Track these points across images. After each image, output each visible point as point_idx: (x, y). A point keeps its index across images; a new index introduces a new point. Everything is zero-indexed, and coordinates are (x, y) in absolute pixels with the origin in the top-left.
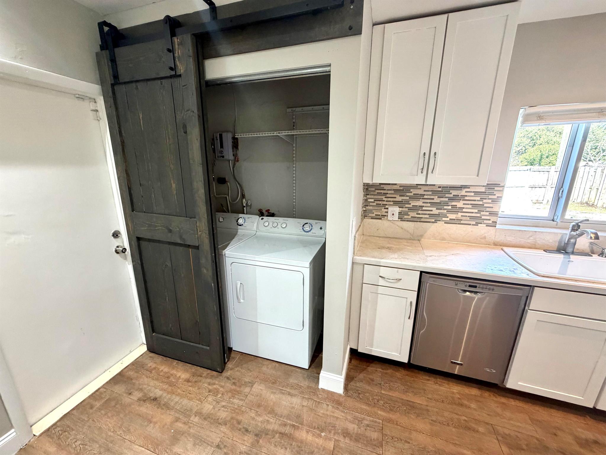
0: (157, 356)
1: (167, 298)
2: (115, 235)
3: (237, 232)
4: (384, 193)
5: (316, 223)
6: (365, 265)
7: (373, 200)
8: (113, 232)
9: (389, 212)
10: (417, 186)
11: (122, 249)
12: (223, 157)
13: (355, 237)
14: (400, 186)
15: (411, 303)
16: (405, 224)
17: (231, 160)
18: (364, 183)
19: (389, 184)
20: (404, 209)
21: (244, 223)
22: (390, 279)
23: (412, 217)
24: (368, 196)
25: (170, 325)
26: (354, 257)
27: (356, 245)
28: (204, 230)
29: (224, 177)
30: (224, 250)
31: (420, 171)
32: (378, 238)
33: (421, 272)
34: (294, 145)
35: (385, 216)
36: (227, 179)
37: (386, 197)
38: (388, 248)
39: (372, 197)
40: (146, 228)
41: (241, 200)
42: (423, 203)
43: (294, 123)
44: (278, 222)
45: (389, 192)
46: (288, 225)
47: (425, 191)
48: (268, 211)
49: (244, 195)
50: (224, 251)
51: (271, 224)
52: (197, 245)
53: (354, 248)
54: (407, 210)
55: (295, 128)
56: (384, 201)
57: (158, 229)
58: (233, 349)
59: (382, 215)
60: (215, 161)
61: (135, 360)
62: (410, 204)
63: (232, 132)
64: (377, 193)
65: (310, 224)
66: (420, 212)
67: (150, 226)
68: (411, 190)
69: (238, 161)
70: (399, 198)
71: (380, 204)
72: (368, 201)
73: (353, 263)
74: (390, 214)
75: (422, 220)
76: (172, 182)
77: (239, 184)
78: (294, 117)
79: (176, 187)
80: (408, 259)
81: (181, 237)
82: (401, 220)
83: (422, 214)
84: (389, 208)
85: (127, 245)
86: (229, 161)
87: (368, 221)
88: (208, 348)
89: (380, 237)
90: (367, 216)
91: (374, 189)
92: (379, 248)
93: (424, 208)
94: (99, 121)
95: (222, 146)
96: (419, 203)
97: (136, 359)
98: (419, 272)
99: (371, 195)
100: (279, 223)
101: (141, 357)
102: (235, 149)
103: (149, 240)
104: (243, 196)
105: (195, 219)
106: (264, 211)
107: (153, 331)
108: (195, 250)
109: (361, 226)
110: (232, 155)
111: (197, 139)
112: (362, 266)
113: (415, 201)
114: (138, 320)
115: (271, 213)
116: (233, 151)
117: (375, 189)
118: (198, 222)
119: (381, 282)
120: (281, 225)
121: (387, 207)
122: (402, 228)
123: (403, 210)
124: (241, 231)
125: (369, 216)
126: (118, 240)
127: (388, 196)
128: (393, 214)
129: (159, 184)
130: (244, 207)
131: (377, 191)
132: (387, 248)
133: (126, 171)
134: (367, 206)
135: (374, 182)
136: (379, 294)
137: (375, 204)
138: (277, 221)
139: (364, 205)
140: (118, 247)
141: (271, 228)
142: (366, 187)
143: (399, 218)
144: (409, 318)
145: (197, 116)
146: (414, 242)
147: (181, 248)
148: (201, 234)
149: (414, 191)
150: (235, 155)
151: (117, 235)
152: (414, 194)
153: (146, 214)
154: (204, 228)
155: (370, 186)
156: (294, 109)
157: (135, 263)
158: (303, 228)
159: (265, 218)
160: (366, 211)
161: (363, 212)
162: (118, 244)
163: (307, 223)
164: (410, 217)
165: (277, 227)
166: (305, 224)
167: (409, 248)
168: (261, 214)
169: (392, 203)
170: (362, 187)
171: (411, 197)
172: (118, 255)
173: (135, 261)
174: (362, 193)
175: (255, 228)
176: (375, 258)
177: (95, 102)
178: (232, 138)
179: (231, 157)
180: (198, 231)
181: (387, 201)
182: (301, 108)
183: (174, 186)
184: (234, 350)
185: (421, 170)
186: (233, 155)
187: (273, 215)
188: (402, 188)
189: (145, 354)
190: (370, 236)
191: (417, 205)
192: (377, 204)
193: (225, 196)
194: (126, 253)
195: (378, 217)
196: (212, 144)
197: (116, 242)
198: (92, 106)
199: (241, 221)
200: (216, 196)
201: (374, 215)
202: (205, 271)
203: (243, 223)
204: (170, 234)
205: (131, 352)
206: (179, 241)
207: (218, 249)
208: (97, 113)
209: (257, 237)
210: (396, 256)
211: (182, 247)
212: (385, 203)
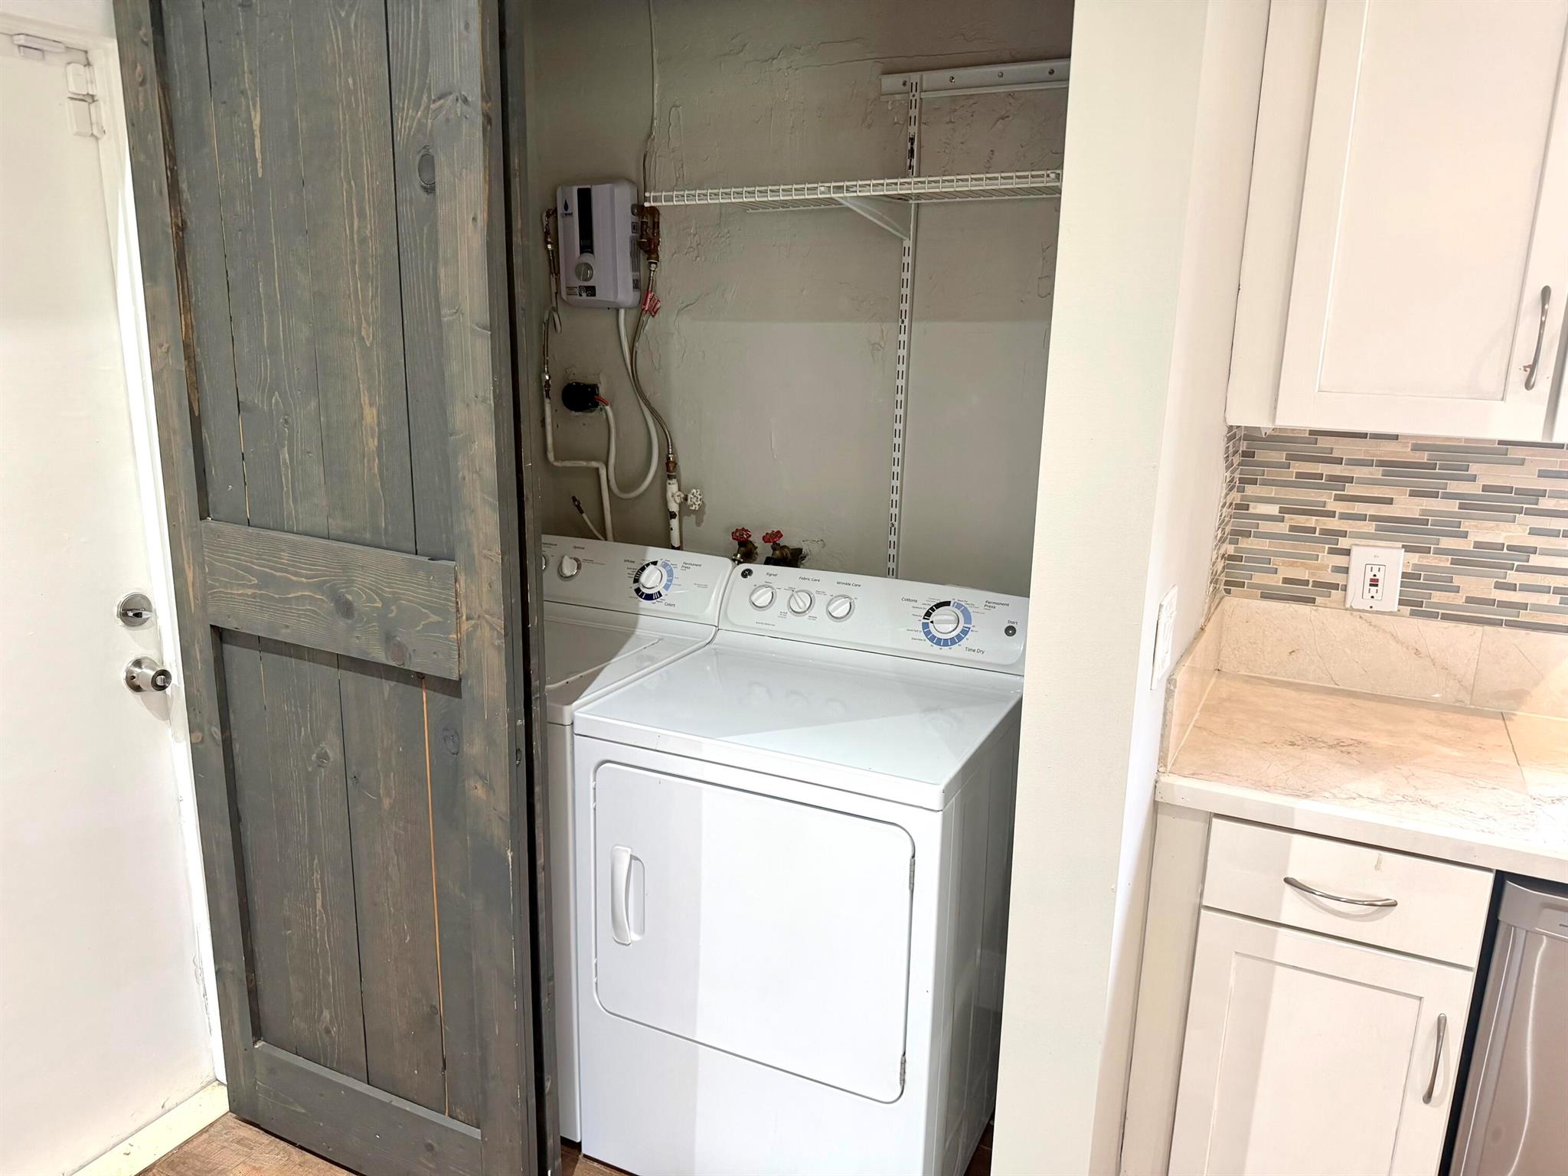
0: (266, 1139)
1: (319, 895)
2: (131, 614)
3: (634, 625)
4: (1332, 478)
5: (989, 605)
6: (1215, 820)
7: (1273, 510)
8: (122, 598)
9: (1351, 571)
10: (1502, 451)
11: (152, 673)
12: (591, 291)
13: (1171, 680)
14: (1417, 448)
15: (1441, 1024)
16: (1434, 633)
17: (627, 309)
18: (1231, 428)
19: (1363, 436)
20: (1431, 560)
21: (667, 587)
22: (1338, 899)
23: (1469, 600)
24: (1250, 490)
25: (326, 1014)
26: (1164, 779)
27: (1176, 719)
28: (487, 612)
29: (590, 381)
30: (570, 703)
31: (1518, 376)
32: (1291, 694)
33: (1501, 879)
34: (908, 243)
35: (1336, 587)
36: (602, 391)
37: (1338, 498)
38: (1338, 744)
39: (1272, 492)
40: (250, 592)
41: (657, 487)
42: (1534, 532)
43: (912, 140)
44: (814, 592)
45: (1358, 472)
46: (857, 604)
47: (1543, 474)
48: (773, 538)
49: (675, 464)
50: (567, 709)
51: (782, 597)
52: (455, 677)
53: (1164, 737)
54: (1448, 564)
55: (914, 162)
56: (1332, 514)
57: (297, 598)
58: (584, 1151)
59: (1317, 584)
60: (555, 310)
61: (180, 1147)
62: (1465, 535)
63: (630, 181)
64: (1299, 475)
65: (959, 606)
66: (1512, 577)
67: (266, 581)
68: (1474, 468)
69: (653, 312)
70: (1406, 506)
71: (1313, 530)
72: (1251, 511)
73: (1156, 806)
74: (1356, 581)
75: (1524, 616)
76: (365, 399)
77: (653, 412)
78: (914, 112)
79: (379, 424)
80: (1435, 807)
81: (388, 638)
82: (1413, 614)
83: (1526, 588)
84: (1355, 551)
85: (173, 662)
86: (617, 311)
87: (1242, 606)
88: (476, 1133)
89: (1298, 687)
90: (1242, 585)
91: (1281, 457)
92: (1293, 744)
93: (1535, 560)
94: (97, 139)
95: (587, 246)
96: (1512, 532)
97: (187, 1142)
98: (1491, 877)
99: (1265, 483)
100: (818, 598)
101: (205, 1136)
102: (643, 256)
103: (262, 644)
104: (670, 468)
105: (452, 564)
106: (757, 539)
107: (258, 1033)
108: (442, 699)
109: (1208, 629)
110: (631, 285)
111: (474, 219)
112: (1199, 826)
113: (1492, 524)
114: (199, 975)
115: (785, 547)
116: (635, 268)
117: (1290, 457)
118: (462, 578)
119: (1293, 908)
120: (829, 605)
121: (1344, 543)
122: (1417, 652)
123: (1425, 562)
124: (650, 620)
125: (1251, 586)
126: (142, 633)
127: (1351, 490)
128: (1374, 583)
129: (313, 404)
130: (673, 515)
131: (1298, 467)
132: (1331, 747)
133: (187, 346)
134: (1248, 534)
135: (1281, 422)
136: (1278, 967)
137: (1283, 528)
138: (813, 588)
139: (1228, 529)
140: (138, 663)
141: (783, 615)
142: (1243, 446)
143: (1401, 603)
144: (1428, 1097)
145: (479, 120)
146: (1477, 722)
147: (387, 686)
148: (475, 627)
149: (1487, 474)
150: (643, 287)
151: (138, 615)
152: (1485, 488)
153: (250, 530)
154: (485, 606)
155: (1261, 439)
156: (914, 77)
157: (200, 735)
158: (925, 626)
159: (759, 570)
160: (1240, 559)
161: (1220, 565)
162: (138, 653)
163: (947, 604)
164: (1459, 599)
165: (812, 613)
166: (939, 605)
167: (1446, 750)
168: (744, 551)
169: (1370, 527)
170: (1222, 444)
171: (1468, 504)
172: (137, 696)
173: (202, 730)
174: (1218, 476)
175: (711, 612)
176: (1268, 788)
177: (88, 64)
178: (633, 207)
179: (627, 296)
180: (459, 618)
181: (1345, 517)
182: (946, 74)
183: (370, 415)
184: (586, 1156)
185: (1525, 375)
186: (636, 285)
187: (791, 558)
188: (1424, 457)
189: (219, 1127)
190: (1250, 680)
191: (1501, 541)
192: (1293, 528)
193: (594, 464)
194: (168, 690)
195: (1299, 593)
196: (547, 233)
197: (133, 644)
198: (75, 79)
199: (651, 579)
200: (556, 464)
201: (1275, 581)
202: (480, 792)
203: (660, 588)
204: (342, 623)
205: (165, 1111)
206: (379, 655)
207: (543, 699)
208: (93, 106)
209: (717, 653)
210: (1373, 785)
211: (393, 683)
212: (1334, 524)
